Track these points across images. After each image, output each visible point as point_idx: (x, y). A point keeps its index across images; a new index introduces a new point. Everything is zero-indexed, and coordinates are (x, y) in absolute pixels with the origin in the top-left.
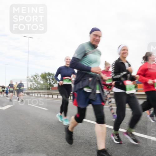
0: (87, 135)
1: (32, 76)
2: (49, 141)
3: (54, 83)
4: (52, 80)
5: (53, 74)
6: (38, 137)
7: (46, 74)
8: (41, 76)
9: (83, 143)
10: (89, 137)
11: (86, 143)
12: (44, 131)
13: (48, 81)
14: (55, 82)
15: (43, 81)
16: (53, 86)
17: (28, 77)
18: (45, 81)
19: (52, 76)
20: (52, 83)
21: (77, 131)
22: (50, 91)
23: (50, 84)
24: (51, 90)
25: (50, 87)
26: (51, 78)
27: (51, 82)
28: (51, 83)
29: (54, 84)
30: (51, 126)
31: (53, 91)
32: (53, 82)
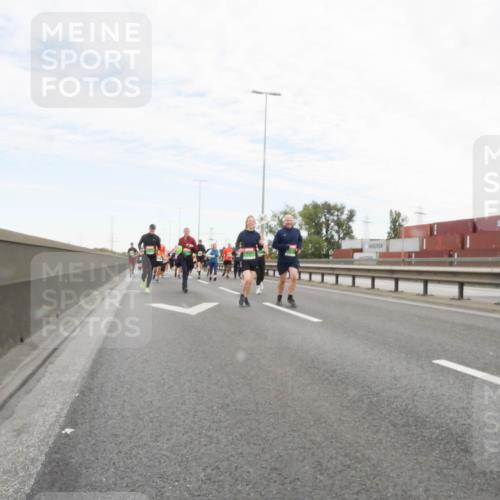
0: (451, 415)
1: (275, 216)
2: (325, 422)
3: (341, 236)
4: (336, 228)
5: (339, 206)
6: (289, 407)
7: (316, 206)
8: (301, 214)
9: (437, 438)
10: (460, 421)
11: (448, 443)
12: (309, 388)
13: (324, 231)
14: (345, 234)
15: (308, 230)
16: (339, 246)
17: (262, 219)
18: (313, 231)
19: (336, 213)
20: (336, 237)
21: (416, 398)
22: (328, 263)
23: (329, 240)
24: (331, 258)
25: (328, 251)
26: (333, 220)
27: (334, 233)
28: (332, 237)
29: (343, 238)
30: (332, 376)
31: (339, 263)
32: (338, 232)
